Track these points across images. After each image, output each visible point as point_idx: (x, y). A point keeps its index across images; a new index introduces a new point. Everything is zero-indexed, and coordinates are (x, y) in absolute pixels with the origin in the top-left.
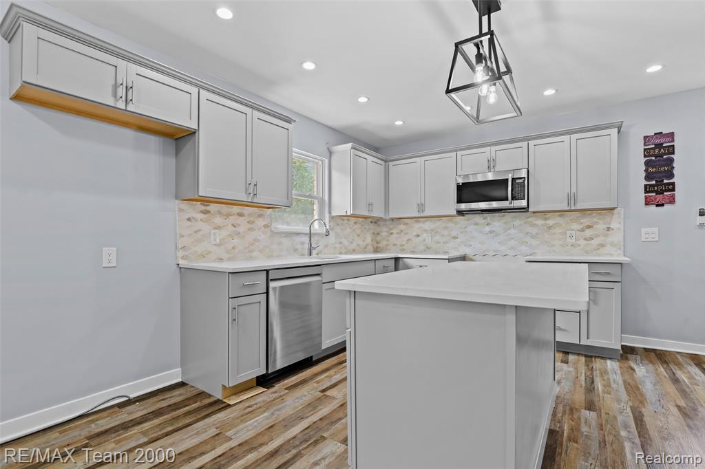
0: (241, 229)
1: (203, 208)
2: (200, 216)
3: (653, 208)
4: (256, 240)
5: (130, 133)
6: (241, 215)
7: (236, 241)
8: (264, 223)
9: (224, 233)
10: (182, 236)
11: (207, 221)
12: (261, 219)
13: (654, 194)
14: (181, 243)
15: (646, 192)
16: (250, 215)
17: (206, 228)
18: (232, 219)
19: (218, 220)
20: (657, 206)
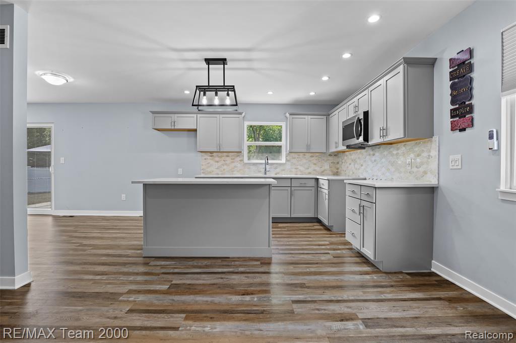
0: (227, 162)
1: (210, 155)
2: (209, 158)
3: (457, 133)
4: (235, 167)
5: (186, 133)
6: (228, 156)
7: (225, 167)
8: (240, 159)
9: (219, 164)
10: (202, 165)
11: (212, 159)
12: (238, 158)
13: (458, 118)
14: (202, 167)
15: (452, 117)
16: (232, 156)
17: (212, 162)
18: (223, 158)
19: (217, 159)
20: (461, 130)
